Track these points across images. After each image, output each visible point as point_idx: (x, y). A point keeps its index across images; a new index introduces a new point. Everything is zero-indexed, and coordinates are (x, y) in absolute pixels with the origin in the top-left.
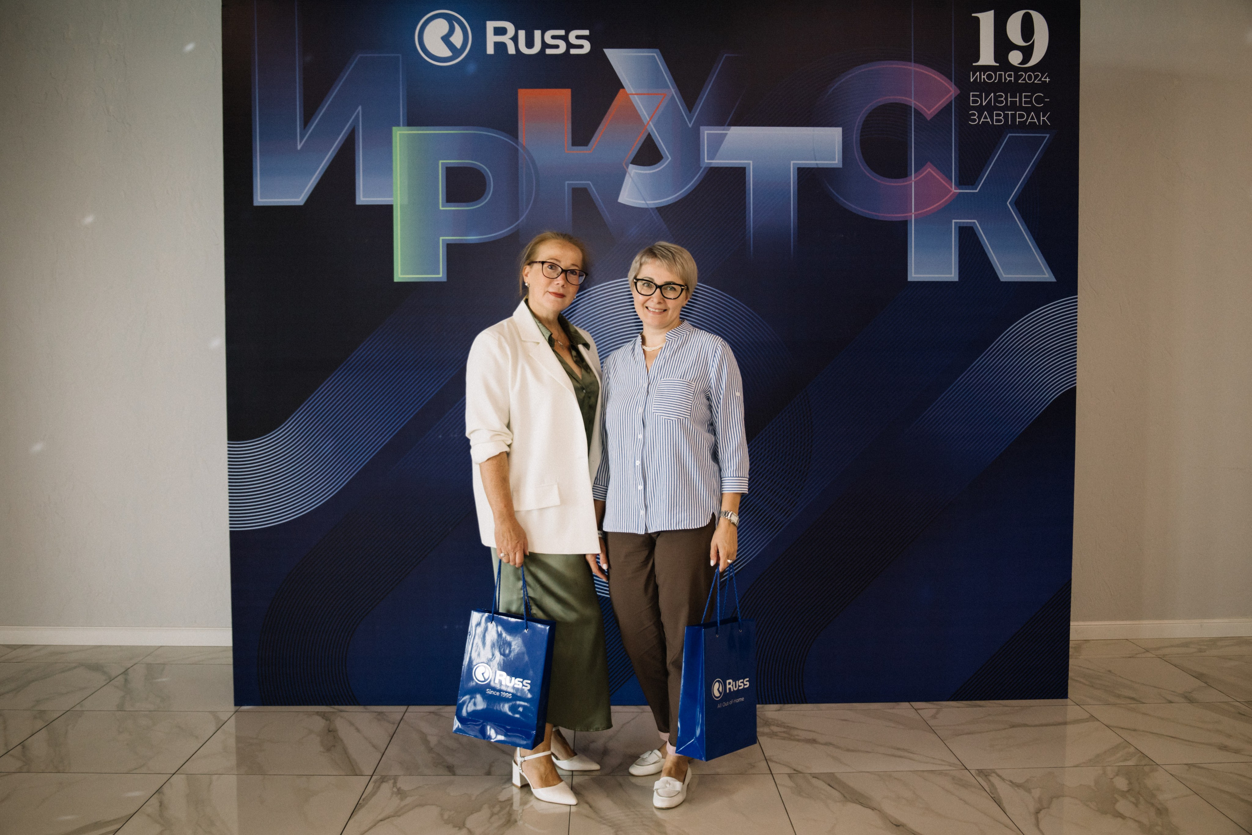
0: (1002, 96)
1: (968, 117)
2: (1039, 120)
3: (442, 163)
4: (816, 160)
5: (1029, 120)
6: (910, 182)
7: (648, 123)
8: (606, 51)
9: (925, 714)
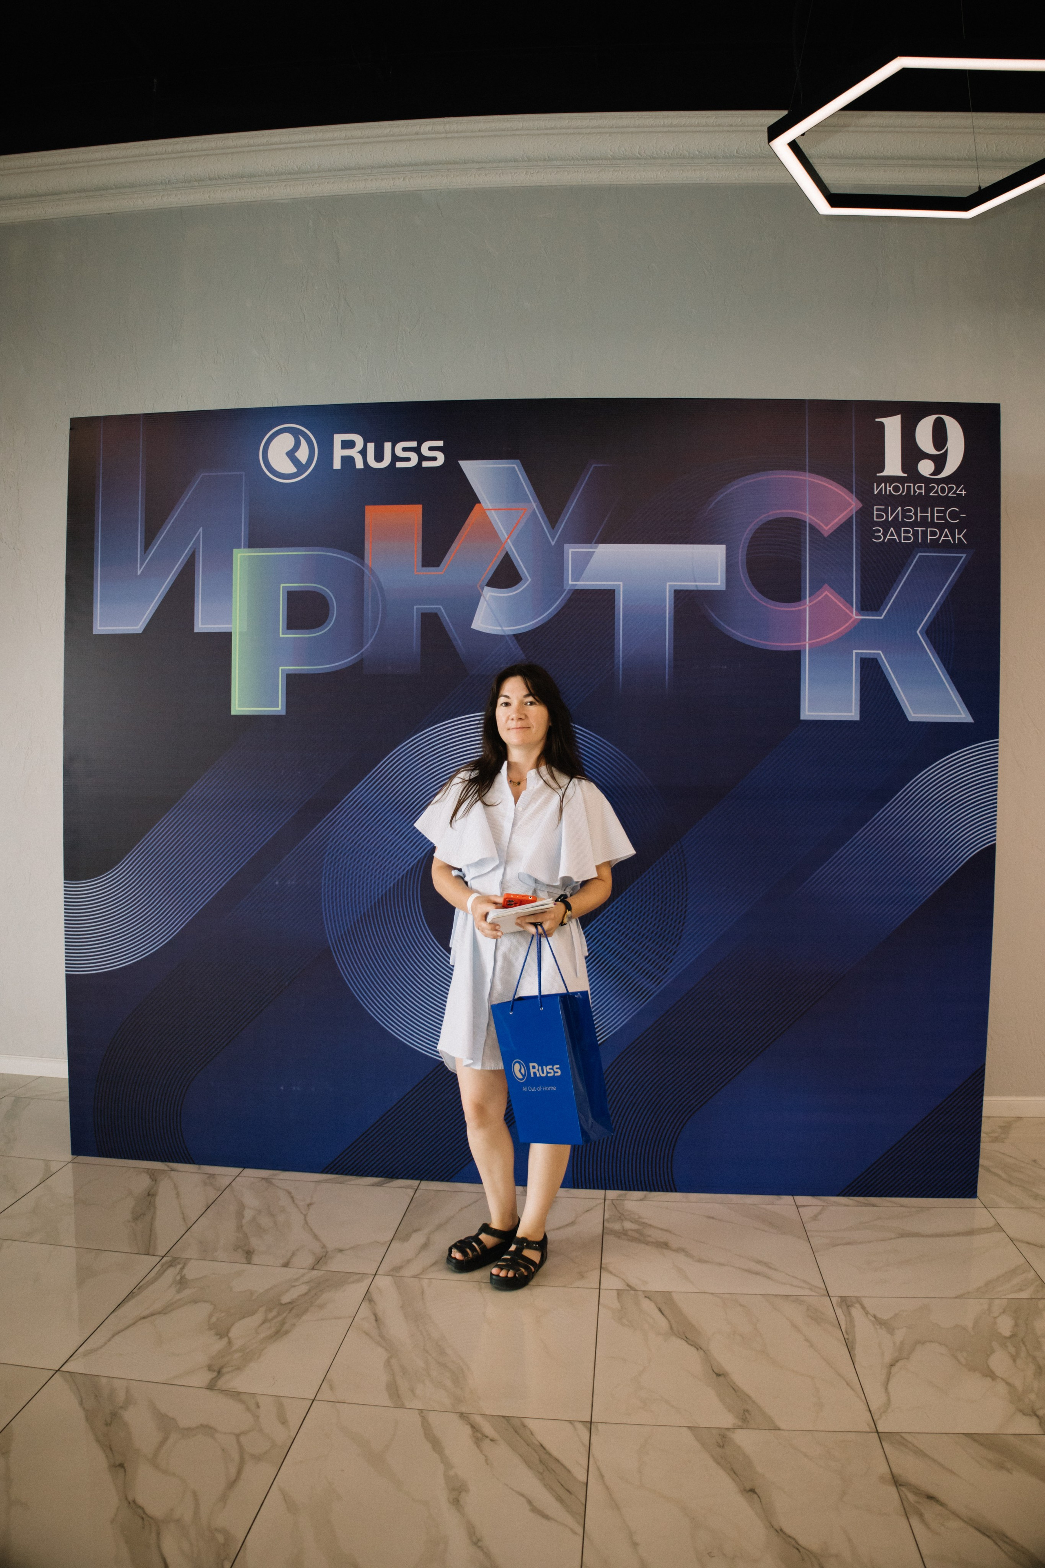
0: (910, 511)
1: (872, 534)
2: (954, 539)
3: (283, 587)
4: (695, 581)
5: (942, 538)
6: (805, 607)
7: (507, 539)
8: (462, 463)
9: (807, 1213)
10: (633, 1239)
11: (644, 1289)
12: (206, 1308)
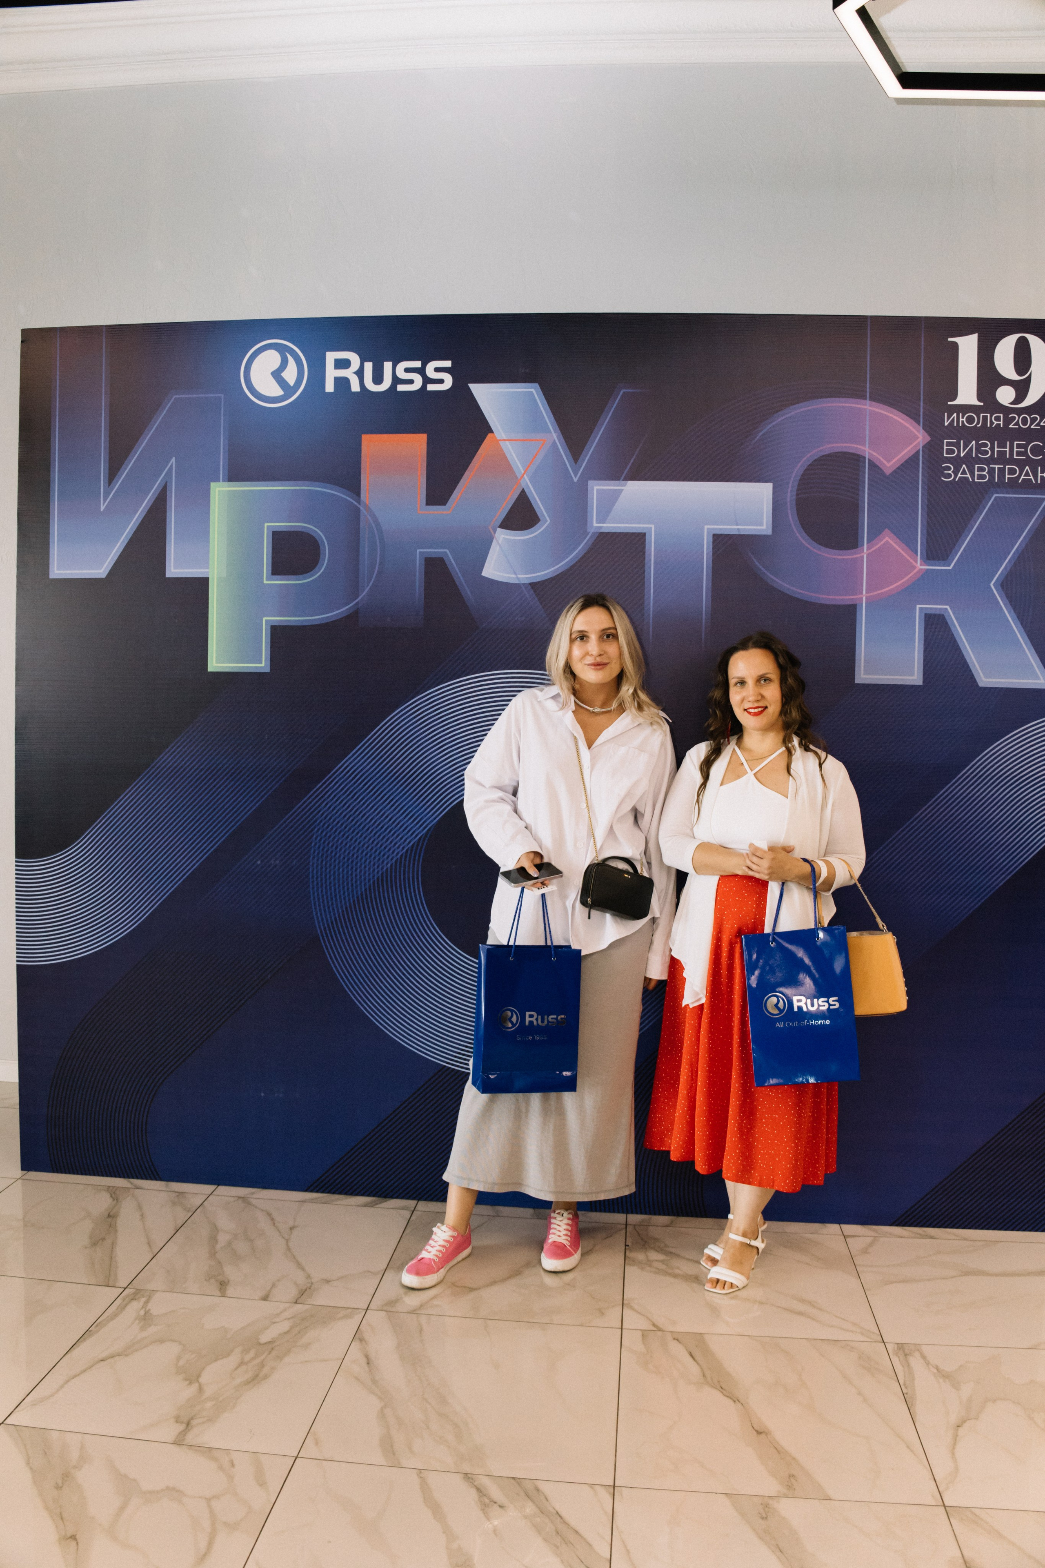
0: (986, 446)
1: (941, 472)
2: (1036, 476)
3: (268, 526)
4: (737, 525)
5: (1022, 477)
6: (862, 554)
7: (523, 476)
8: (471, 386)
9: (856, 1245)
10: (659, 1272)
11: (672, 1330)
12: (175, 1349)
